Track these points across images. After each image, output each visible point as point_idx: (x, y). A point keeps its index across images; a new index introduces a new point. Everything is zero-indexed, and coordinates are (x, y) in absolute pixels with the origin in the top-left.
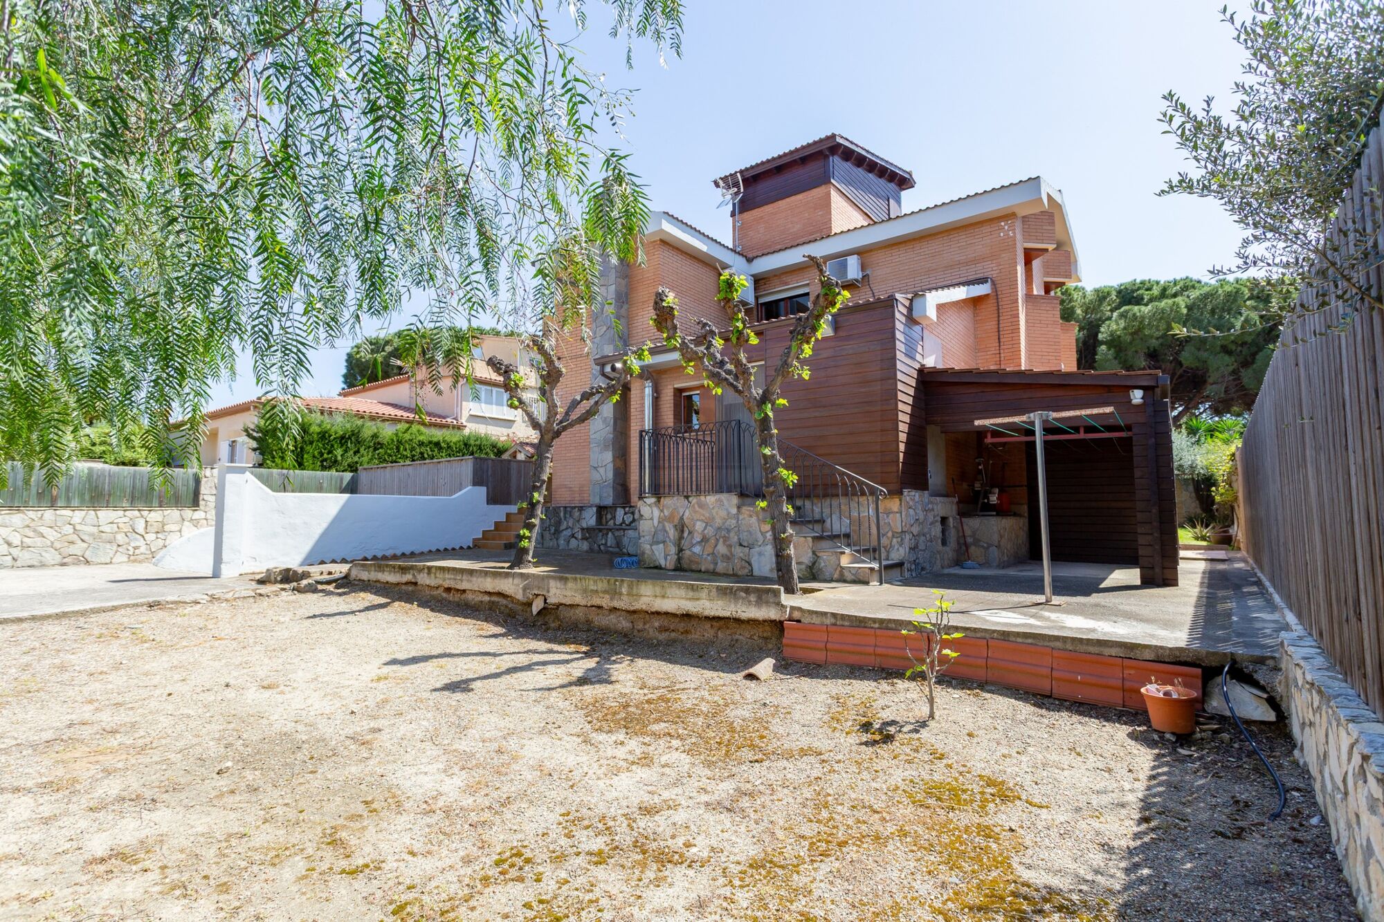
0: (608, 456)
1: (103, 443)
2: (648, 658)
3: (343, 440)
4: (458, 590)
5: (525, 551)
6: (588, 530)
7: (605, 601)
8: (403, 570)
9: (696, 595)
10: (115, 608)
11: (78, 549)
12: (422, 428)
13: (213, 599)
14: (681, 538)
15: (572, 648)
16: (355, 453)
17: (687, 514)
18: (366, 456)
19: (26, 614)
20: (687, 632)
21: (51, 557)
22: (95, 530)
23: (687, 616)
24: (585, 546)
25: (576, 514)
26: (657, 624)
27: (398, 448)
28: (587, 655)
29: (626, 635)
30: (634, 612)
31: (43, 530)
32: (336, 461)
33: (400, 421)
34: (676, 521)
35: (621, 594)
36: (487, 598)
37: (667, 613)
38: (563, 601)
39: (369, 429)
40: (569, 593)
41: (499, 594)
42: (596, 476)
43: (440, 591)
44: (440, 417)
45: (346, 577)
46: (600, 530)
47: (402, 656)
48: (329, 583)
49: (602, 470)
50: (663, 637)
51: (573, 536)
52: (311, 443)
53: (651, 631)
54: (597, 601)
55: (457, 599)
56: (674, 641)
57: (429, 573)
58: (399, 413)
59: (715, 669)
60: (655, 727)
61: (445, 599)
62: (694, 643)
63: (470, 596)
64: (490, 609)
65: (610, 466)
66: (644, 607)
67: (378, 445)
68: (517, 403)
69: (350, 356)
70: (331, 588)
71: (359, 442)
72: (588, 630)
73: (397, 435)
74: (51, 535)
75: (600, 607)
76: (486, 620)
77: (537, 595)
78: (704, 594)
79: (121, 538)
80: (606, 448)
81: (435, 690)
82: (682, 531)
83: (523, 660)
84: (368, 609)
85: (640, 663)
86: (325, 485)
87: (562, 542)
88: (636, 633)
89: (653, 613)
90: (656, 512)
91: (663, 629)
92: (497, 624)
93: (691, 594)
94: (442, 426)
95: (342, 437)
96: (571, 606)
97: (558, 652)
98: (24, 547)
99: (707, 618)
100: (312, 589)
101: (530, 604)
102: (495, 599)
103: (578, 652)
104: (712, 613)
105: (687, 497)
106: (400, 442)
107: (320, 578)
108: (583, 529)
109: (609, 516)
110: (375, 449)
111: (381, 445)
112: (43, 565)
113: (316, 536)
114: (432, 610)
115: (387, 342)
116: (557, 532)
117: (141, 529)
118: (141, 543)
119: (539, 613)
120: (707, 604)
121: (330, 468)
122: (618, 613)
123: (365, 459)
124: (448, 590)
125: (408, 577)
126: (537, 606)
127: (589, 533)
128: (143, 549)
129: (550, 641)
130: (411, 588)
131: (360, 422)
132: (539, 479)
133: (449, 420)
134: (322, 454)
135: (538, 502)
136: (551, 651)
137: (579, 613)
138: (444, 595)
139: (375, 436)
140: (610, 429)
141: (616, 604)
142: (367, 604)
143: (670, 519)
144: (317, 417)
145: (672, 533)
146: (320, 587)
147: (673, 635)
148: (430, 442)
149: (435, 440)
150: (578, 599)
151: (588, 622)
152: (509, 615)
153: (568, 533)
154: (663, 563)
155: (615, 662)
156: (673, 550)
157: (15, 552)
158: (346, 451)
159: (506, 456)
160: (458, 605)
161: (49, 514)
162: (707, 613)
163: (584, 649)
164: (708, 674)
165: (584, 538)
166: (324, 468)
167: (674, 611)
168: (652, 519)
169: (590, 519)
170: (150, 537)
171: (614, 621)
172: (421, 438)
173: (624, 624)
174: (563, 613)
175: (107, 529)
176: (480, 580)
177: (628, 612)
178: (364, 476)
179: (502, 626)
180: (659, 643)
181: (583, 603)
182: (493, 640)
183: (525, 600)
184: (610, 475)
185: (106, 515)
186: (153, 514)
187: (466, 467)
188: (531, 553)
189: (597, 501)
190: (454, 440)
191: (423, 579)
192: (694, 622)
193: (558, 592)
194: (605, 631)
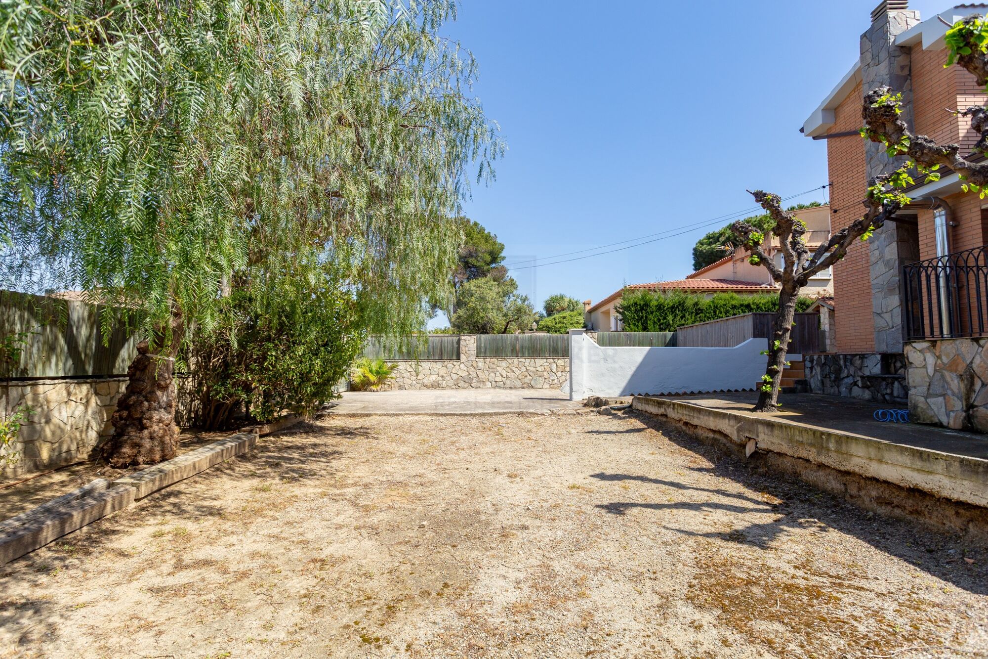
0: (895, 301)
1: (560, 322)
2: (849, 531)
3: (673, 309)
4: (692, 425)
5: (767, 396)
6: (871, 378)
7: (812, 454)
8: (660, 404)
9: (927, 466)
10: (504, 413)
11: (527, 380)
12: (735, 295)
13: (553, 413)
14: (970, 388)
15: (766, 497)
16: (682, 317)
17: (977, 361)
18: (690, 319)
19: (468, 412)
20: (918, 513)
21: (518, 383)
22: (534, 369)
23: (915, 492)
24: (867, 395)
25: (858, 362)
26: (874, 493)
27: (715, 312)
28: (775, 509)
29: (834, 498)
30: (847, 473)
31: (514, 369)
32: (669, 325)
33: (715, 291)
34: (961, 369)
35: (828, 450)
36: (711, 435)
37: (886, 482)
38: (772, 448)
39: (691, 300)
40: (776, 441)
41: (720, 432)
42: (880, 322)
43: (681, 424)
44: (756, 284)
45: (631, 406)
46: (884, 379)
47: (609, 472)
48: (619, 409)
49: (887, 317)
50: (883, 510)
51: (855, 384)
52: (652, 313)
53: (867, 500)
54: (803, 453)
55: (691, 433)
56: (898, 520)
57: (673, 409)
58: (720, 285)
59: (944, 576)
60: (761, 626)
61: (684, 431)
62: (926, 529)
63: (699, 431)
64: (712, 445)
65: (898, 311)
66: (857, 470)
67: (699, 311)
68: (756, 259)
69: (695, 249)
70: (620, 413)
71: (684, 310)
72: (793, 483)
73: (713, 302)
74: (518, 372)
75: (808, 461)
76: (703, 455)
77: (750, 439)
78: (940, 466)
79: (545, 374)
80: (891, 291)
81: (598, 506)
82: (972, 384)
83: (701, 497)
84: (628, 431)
85: (834, 534)
86: (654, 341)
87: (843, 389)
88: (847, 498)
89: (867, 478)
90: (931, 360)
91: (880, 501)
92: (710, 460)
93: (919, 464)
94: (752, 292)
95: (673, 307)
96: (779, 454)
97: (747, 499)
98: (508, 378)
99: (948, 501)
100: (607, 413)
101: (743, 446)
102: (717, 436)
103: (767, 504)
104: (955, 496)
105: (977, 340)
106: (715, 307)
107: (614, 405)
108: (862, 378)
109: (898, 364)
110: (697, 314)
111: (701, 311)
112: (515, 388)
113: (628, 377)
114: (670, 439)
115: (721, 234)
116: (838, 380)
117: (554, 370)
118: (555, 378)
119: (752, 455)
120: (946, 482)
121: (665, 330)
122: (828, 471)
123: (690, 321)
124: (686, 424)
125: (661, 411)
126: (749, 449)
127: (870, 382)
128: (556, 381)
129: (748, 485)
130: (664, 419)
131: (683, 296)
132: (781, 328)
133: (763, 286)
134: (659, 320)
135: (780, 350)
136: (740, 496)
137: (787, 463)
138: (684, 428)
139: (696, 304)
140: (895, 271)
141: (823, 459)
142: (631, 427)
143: (952, 366)
144: (655, 296)
145: (956, 384)
146: (613, 412)
147: (897, 512)
148: (742, 305)
149: (746, 303)
150: (785, 448)
151: (796, 474)
152: (725, 453)
153: (850, 380)
154: (944, 420)
155: (800, 525)
156: (959, 405)
157: (504, 379)
158: (675, 317)
159: (809, 310)
160: (691, 438)
161: (516, 360)
162: (945, 493)
163: (777, 501)
164: (926, 579)
165: (865, 387)
166: (661, 330)
167: (897, 482)
168: (925, 367)
169: (874, 367)
170: (559, 374)
171: (823, 478)
172: (734, 302)
173: (834, 484)
174: (772, 459)
175: (539, 369)
176: (706, 418)
177: (840, 471)
178: (680, 334)
179: (714, 463)
180: (876, 517)
181: (790, 453)
182: (696, 474)
183: (739, 441)
184: (898, 320)
185: (540, 362)
186: (560, 361)
187: (747, 322)
188: (775, 398)
189: (883, 348)
190: (763, 301)
191: (671, 413)
192: (927, 502)
193: (766, 438)
194: (812, 488)
